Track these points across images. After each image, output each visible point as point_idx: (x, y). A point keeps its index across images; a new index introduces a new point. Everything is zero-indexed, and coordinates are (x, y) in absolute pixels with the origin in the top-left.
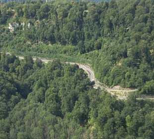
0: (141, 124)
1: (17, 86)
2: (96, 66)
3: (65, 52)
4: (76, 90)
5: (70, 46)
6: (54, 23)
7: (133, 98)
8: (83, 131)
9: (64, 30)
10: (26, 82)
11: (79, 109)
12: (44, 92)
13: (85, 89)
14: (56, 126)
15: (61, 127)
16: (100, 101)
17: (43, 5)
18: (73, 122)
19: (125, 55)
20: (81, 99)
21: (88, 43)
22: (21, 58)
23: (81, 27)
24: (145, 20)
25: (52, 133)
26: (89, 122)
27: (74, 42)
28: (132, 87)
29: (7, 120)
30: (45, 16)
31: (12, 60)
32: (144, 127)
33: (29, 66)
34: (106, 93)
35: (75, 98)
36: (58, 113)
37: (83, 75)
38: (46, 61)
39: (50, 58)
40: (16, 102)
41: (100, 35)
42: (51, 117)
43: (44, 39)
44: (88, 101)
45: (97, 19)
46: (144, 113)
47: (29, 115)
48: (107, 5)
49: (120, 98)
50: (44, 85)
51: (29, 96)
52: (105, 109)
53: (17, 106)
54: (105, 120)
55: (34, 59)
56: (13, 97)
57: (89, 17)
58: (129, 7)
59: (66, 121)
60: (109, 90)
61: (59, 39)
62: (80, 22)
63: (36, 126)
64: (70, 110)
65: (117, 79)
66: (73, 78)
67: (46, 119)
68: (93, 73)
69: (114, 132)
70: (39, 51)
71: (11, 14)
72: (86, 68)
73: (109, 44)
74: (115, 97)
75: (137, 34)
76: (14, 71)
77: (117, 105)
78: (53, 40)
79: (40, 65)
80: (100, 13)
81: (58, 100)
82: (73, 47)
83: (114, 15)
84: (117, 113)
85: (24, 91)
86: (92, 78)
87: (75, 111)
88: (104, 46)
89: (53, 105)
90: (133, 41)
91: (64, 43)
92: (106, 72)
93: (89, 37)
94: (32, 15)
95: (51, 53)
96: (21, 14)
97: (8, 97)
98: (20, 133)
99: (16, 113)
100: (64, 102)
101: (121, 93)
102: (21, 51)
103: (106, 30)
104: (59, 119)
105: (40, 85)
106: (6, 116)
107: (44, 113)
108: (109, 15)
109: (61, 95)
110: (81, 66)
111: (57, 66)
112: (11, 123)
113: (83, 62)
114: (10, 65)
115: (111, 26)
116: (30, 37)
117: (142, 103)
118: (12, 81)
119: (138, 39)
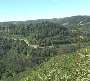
0: (40, 54)
1: (8, 46)
2: (28, 40)
3: (20, 37)
4: (23, 47)
5: (21, 35)
6: (17, 29)
7: (38, 48)
8: (26, 57)
9: (20, 31)
10: (10, 45)
11: (24, 51)
12: (15, 47)
13: (26, 46)
16: (30, 49)
18: (23, 54)
19: (35, 37)
20: (25, 49)
21: (26, 34)
22: (8, 39)
24: (40, 28)
25: (18, 58)
26: (27, 54)
27: (22, 34)
28: (38, 45)
29: (5, 55)
30: (14, 28)
31: (6, 39)
33: (11, 41)
34: (31, 47)
35: (23, 48)
36: (19, 52)
37: (25, 43)
38: (15, 39)
39: (16, 38)
40: (8, 50)
41: (29, 32)
42: (17, 54)
43: (14, 34)
44: (27, 49)
45: (28, 28)
46: (41, 51)
47: (11, 54)
48: (30, 24)
49: (35, 48)
50: (15, 46)
51: (11, 49)
52: (31, 51)
53: (8, 52)
54: (31, 54)
55: (12, 39)
56: (7, 49)
57: (26, 28)
58: (36, 25)
59: (21, 55)
60: (32, 46)
61: (18, 33)
62: (24, 29)
63: (13, 56)
64: (22, 52)
65: (34, 43)
66: (23, 44)
67: (16, 54)
68: (28, 42)
69: (34, 56)
70: (13, 37)
71: (5, 27)
73: (32, 34)
75: (38, 32)
76: (7, 42)
78: (17, 34)
79: (14, 40)
80: (29, 26)
82: (22, 35)
83: (32, 27)
84: (34, 51)
86: (27, 43)
87: (23, 52)
88: (30, 35)
89: (17, 51)
90: (37, 33)
92: (31, 41)
94: (11, 28)
95: (16, 37)
96: (8, 27)
97: (5, 49)
98: (9, 58)
99: (8, 53)
101: (35, 47)
102: (8, 37)
103: (30, 31)
104: (19, 54)
108: (31, 27)
109: (19, 48)
110: (25, 40)
111: (18, 40)
112: (7, 56)
114: (5, 41)
115: (32, 30)
116: (11, 33)
117: (40, 49)
118: (6, 45)
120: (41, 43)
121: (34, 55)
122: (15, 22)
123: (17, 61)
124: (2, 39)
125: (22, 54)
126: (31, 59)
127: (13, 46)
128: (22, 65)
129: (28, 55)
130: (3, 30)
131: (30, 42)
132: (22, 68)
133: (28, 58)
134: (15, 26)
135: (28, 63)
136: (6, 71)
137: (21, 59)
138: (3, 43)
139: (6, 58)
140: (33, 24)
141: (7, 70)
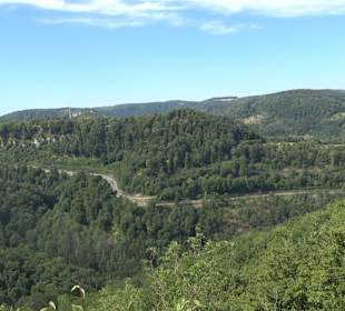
0: (160, 228)
1: (44, 197)
3: (89, 164)
4: (100, 200)
5: (93, 159)
6: (77, 138)
7: (152, 204)
8: (108, 237)
9: (87, 143)
11: (102, 216)
12: (69, 202)
13: (108, 198)
14: (82, 233)
15: (86, 234)
16: (122, 208)
17: (66, 122)
18: (97, 228)
19: (144, 165)
20: (105, 208)
21: (110, 156)
22: (47, 171)
23: (103, 142)
24: (161, 133)
25: (78, 240)
26: (113, 228)
27: (98, 155)
28: (151, 194)
29: (35, 230)
30: (69, 132)
31: (39, 172)
32: (163, 231)
33: (55, 178)
34: (127, 200)
35: (99, 206)
36: (83, 221)
37: (107, 185)
38: (71, 173)
39: (74, 170)
40: (44, 212)
41: (120, 148)
42: (76, 225)
43: (69, 153)
44: (111, 209)
45: (118, 133)
46: (162, 217)
47: (56, 224)
48: (127, 120)
49: (140, 205)
50: (70, 195)
51: (55, 207)
52: (127, 215)
53: (44, 217)
54: (127, 226)
55: (60, 172)
56: (40, 208)
57: (110, 131)
58: (148, 121)
59: (91, 228)
60: (131, 198)
61: (83, 152)
62: (102, 136)
63: (63, 233)
64: (95, 218)
65: (136, 189)
66: (97, 188)
67: (72, 227)
68: (115, 183)
69: (136, 236)
70: (64, 163)
71: (36, 130)
72: (109, 178)
73: (131, 156)
74: (136, 204)
75: (155, 146)
76: (40, 184)
77: (138, 212)
78: (77, 153)
79: (65, 177)
80: (121, 127)
81: (83, 209)
82: (97, 159)
83: (134, 129)
84: (138, 218)
85: (50, 202)
86: (115, 187)
87: (99, 219)
88: (125, 158)
89: (78, 214)
90: (151, 153)
91: (88, 156)
92: (127, 181)
93: (111, 149)
94: (56, 131)
95: (74, 166)
96: (46, 129)
97: (35, 209)
98: (47, 242)
99: (43, 222)
100: (88, 210)
101: (141, 200)
102: (46, 164)
103: (126, 142)
104: (85, 227)
105: (66, 196)
106: (34, 226)
107: (71, 222)
108: (129, 128)
110: (104, 177)
111: (82, 177)
112: (38, 233)
113: (107, 173)
114: (37, 178)
115: (131, 139)
116: (55, 151)
117: (161, 208)
118: (38, 193)
119: (156, 150)
120: (163, 187)
121: (136, 229)
122: (73, 110)
123: (77, 252)
124: (25, 171)
125: (94, 229)
126: (127, 244)
127: (62, 196)
128: (94, 266)
129: (117, 232)
130: (30, 138)
131: (126, 183)
132: (94, 279)
133: (116, 241)
134: (71, 125)
135: (116, 260)
136: (33, 287)
137: (91, 244)
138: (29, 187)
139: (36, 240)
140: (136, 117)
141: (38, 284)
